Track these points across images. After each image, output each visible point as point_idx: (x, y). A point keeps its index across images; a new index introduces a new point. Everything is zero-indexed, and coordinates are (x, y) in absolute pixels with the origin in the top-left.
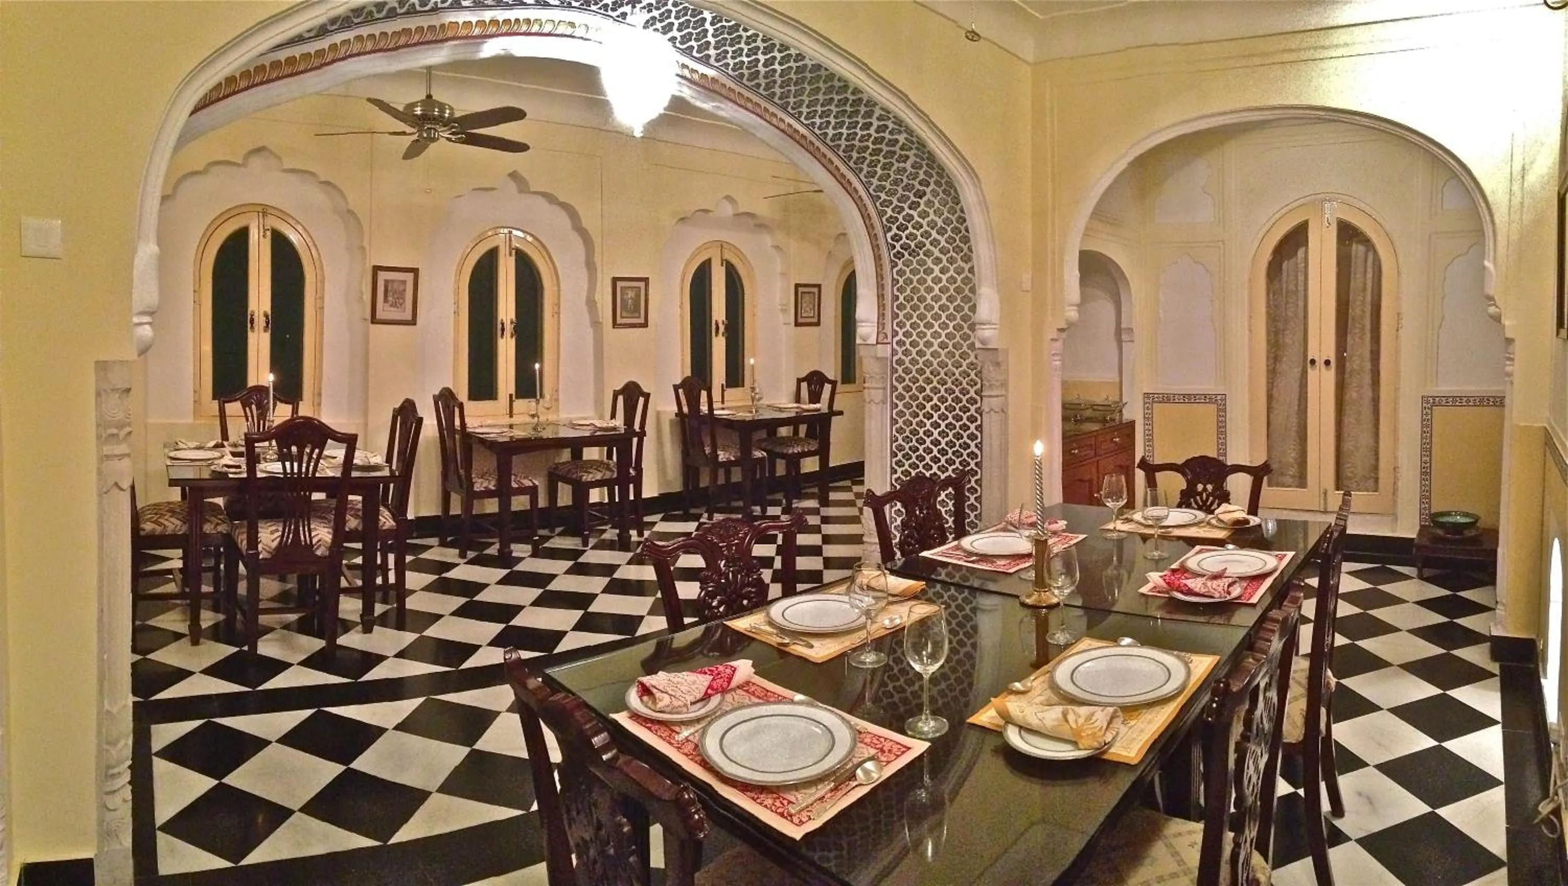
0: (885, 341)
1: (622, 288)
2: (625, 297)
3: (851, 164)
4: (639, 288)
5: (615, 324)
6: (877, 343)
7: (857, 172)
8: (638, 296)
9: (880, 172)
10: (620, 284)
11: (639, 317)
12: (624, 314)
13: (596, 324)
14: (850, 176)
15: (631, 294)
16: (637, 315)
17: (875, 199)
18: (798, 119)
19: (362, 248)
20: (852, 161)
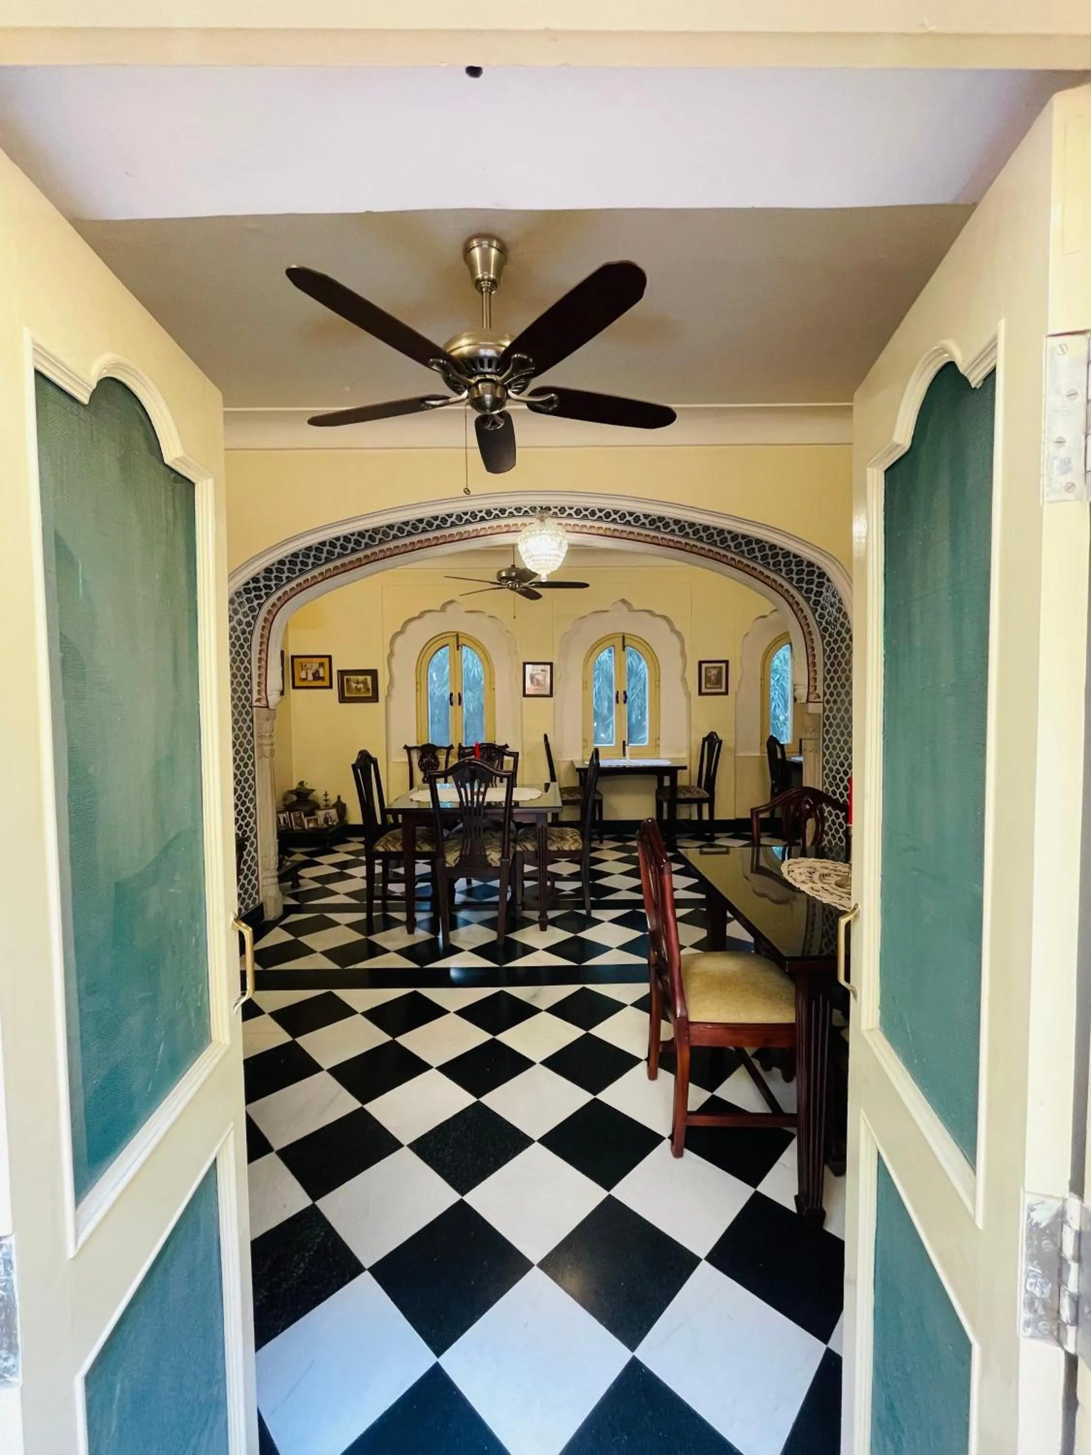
0: (818, 700)
1: (706, 668)
2: (709, 674)
3: (771, 567)
4: (721, 668)
5: (701, 693)
6: (808, 701)
7: (778, 572)
8: (720, 673)
9: (795, 569)
10: (704, 666)
11: (721, 688)
12: (708, 686)
13: (688, 695)
14: (773, 576)
15: (714, 672)
16: (719, 686)
17: (799, 589)
18: (716, 545)
19: (516, 652)
20: (771, 565)
